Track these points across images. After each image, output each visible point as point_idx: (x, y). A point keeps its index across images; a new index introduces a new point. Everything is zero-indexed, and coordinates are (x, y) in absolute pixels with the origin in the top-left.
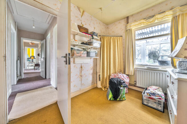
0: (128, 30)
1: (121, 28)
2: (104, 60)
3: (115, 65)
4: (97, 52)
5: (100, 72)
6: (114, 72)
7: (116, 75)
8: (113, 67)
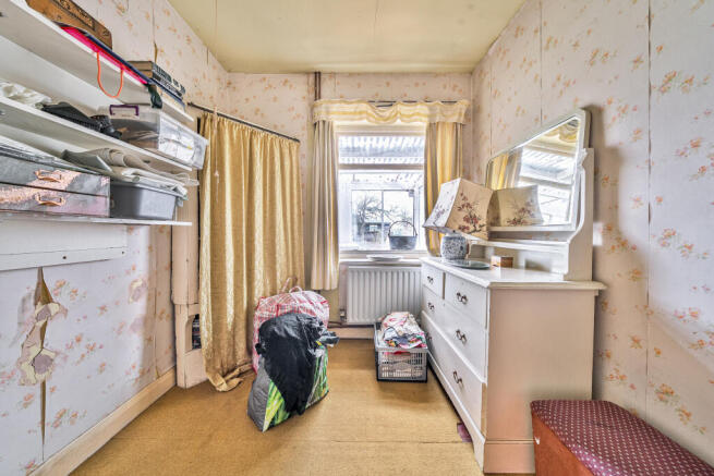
0: (321, 124)
1: (293, 108)
2: (224, 234)
3: (275, 258)
4: (184, 191)
5: (197, 303)
6: (269, 288)
7: (278, 299)
8: (265, 267)
